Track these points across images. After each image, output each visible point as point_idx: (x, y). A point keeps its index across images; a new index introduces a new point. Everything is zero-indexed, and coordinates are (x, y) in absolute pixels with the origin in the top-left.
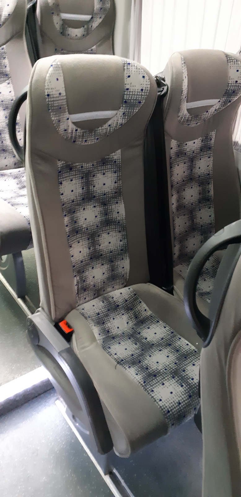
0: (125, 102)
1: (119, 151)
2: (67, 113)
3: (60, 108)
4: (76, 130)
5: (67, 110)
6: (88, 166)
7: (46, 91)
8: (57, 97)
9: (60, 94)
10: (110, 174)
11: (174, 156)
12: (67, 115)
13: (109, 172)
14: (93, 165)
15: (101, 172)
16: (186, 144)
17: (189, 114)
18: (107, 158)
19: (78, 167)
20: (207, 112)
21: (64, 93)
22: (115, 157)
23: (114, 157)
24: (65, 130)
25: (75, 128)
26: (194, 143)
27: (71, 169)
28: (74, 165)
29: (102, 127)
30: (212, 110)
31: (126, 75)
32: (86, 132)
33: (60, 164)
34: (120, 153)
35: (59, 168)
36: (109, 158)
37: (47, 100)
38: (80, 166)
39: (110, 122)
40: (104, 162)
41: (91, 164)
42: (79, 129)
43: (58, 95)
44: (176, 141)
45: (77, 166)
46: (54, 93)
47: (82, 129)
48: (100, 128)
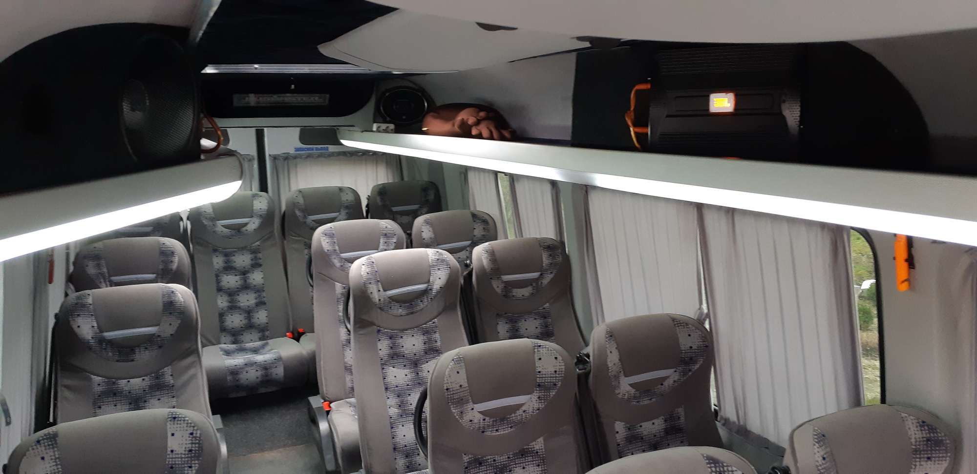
0: (539, 385)
1: (541, 440)
2: (471, 403)
3: (462, 400)
4: (484, 420)
5: (471, 401)
6: (502, 459)
7: (445, 385)
8: (457, 390)
9: (461, 386)
10: (533, 468)
11: (622, 443)
12: (470, 405)
13: (530, 466)
14: (509, 458)
15: (519, 465)
16: (641, 426)
17: (635, 390)
18: (526, 448)
19: (489, 461)
20: (662, 385)
21: (465, 384)
22: (537, 447)
23: (535, 446)
24: (471, 421)
25: (482, 417)
26: (653, 424)
27: (480, 464)
28: (484, 459)
29: (515, 413)
30: (669, 383)
31: (537, 358)
32: (496, 421)
33: (466, 459)
34: (542, 442)
35: (465, 463)
36: (529, 448)
37: (446, 394)
38: (492, 460)
39: (524, 408)
40: (524, 453)
41: (506, 457)
42: (487, 419)
43: (458, 388)
44: (624, 423)
45: (488, 459)
46: (454, 385)
47: (491, 418)
48: (513, 415)
